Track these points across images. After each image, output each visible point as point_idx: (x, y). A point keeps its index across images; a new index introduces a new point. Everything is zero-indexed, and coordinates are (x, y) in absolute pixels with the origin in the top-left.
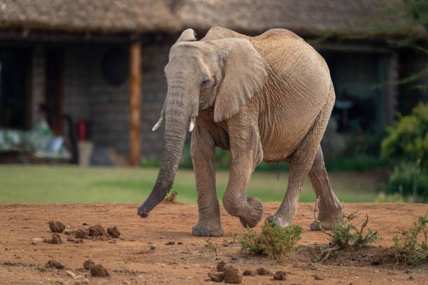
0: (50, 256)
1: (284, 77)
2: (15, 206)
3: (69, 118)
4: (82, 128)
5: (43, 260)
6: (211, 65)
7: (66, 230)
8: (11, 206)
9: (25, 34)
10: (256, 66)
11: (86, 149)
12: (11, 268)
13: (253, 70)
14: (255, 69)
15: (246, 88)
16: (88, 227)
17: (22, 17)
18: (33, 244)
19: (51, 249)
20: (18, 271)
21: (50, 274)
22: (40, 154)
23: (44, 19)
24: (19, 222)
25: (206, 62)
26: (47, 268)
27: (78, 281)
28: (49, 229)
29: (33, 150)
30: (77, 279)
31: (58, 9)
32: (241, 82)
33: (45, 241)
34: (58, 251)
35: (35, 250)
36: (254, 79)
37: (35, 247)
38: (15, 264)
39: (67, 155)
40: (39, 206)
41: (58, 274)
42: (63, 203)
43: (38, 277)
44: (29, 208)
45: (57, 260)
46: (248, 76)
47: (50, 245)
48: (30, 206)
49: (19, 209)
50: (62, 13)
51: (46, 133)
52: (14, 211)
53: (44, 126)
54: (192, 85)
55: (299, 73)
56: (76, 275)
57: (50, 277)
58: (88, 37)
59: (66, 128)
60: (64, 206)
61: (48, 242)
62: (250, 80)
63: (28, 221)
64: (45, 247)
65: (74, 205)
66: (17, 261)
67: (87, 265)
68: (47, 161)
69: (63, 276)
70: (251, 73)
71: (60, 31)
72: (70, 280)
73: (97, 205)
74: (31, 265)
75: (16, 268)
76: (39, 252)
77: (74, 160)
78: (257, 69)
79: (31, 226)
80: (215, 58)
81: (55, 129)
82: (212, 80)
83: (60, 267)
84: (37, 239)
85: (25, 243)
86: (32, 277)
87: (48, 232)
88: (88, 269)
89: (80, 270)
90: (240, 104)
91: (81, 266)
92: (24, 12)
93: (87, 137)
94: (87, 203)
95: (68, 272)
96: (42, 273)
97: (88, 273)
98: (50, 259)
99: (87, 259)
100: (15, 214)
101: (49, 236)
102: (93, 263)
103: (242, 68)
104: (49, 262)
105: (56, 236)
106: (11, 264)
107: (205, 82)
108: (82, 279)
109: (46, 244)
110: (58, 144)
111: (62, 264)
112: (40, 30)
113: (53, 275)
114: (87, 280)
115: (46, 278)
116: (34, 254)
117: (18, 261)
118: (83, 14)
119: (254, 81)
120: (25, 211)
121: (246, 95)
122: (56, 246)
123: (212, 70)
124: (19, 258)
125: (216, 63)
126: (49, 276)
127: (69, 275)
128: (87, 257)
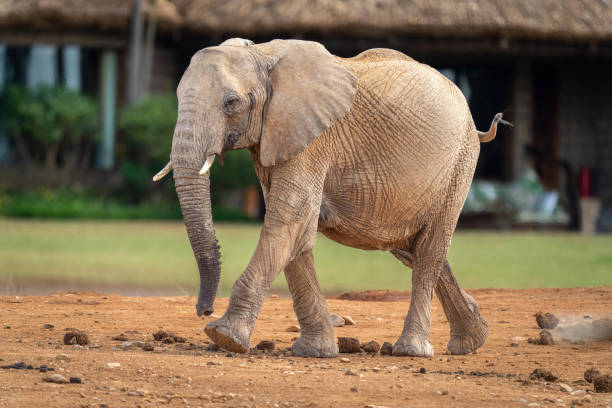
0: (536, 363)
1: (390, 107)
2: (488, 291)
3: (566, 166)
4: (585, 179)
5: (526, 369)
6: (243, 77)
7: (559, 325)
8: (482, 291)
9: (504, 45)
10: (332, 78)
11: (590, 209)
12: (481, 379)
13: (326, 84)
14: (331, 83)
15: (318, 112)
16: (590, 321)
17: (500, 21)
18: (512, 345)
19: (538, 353)
20: (491, 384)
21: (536, 388)
22: (525, 216)
23: (531, 23)
24: (493, 314)
25: (233, 72)
26: (532, 379)
27: (576, 398)
28: (535, 324)
29: (515, 211)
30: (576, 395)
31: (550, 9)
32: (306, 103)
33: (530, 342)
34: (548, 356)
35: (516, 354)
36: (331, 97)
37: (515, 350)
38: (486, 375)
39: (563, 217)
40: (522, 290)
41: (547, 388)
42: (556, 287)
43: (519, 393)
44: (507, 295)
45: (547, 369)
46: (319, 94)
47: (537, 346)
48: (508, 291)
49: (493, 296)
50: (556, 16)
51: (533, 186)
52: (486, 298)
53: (531, 176)
54: (208, 106)
55: (415, 101)
56: (574, 390)
57: (536, 393)
58: (594, 49)
59: (562, 179)
60: (558, 290)
61: (535, 343)
62: (324, 99)
63: (507, 312)
64: (529, 350)
65: (572, 289)
66: (489, 370)
67: (589, 376)
68: (536, 227)
69: (554, 391)
70: (323, 88)
71: (555, 41)
72: (565, 396)
73: (604, 289)
74: (509, 375)
75: (489, 380)
76: (521, 357)
77: (574, 225)
78: (335, 83)
79: (510, 320)
80: (250, 66)
81: (547, 180)
82: (247, 99)
83: (550, 378)
84: (519, 339)
85: (502, 343)
86: (511, 393)
87: (535, 328)
88: (590, 381)
89: (579, 382)
90: (308, 136)
91: (581, 377)
92: (502, 14)
93: (592, 193)
94: (591, 287)
95: (562, 385)
96: (524, 387)
97: (591, 386)
98: (536, 367)
99: (589, 367)
100: (487, 302)
101: (536, 334)
102: (597, 372)
103: (307, 83)
104: (535, 372)
105: (545, 334)
106: (480, 375)
107: (230, 103)
108: (582, 395)
109: (531, 345)
110: (551, 202)
111: (554, 374)
112: (525, 39)
113: (541, 390)
114: (589, 396)
115: (530, 394)
116: (513, 359)
117: (492, 369)
118: (587, 16)
119: (331, 102)
120: (501, 298)
121: (319, 122)
122: (546, 349)
123: (245, 84)
124: (493, 365)
125: (254, 74)
126: (535, 391)
127: (563, 390)
128: (590, 364)
